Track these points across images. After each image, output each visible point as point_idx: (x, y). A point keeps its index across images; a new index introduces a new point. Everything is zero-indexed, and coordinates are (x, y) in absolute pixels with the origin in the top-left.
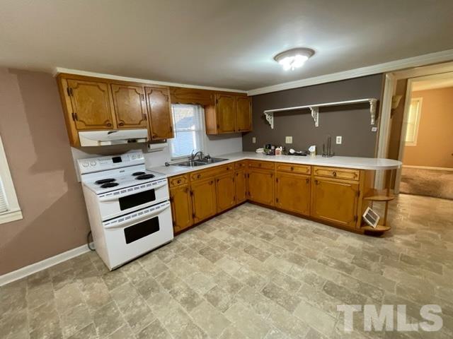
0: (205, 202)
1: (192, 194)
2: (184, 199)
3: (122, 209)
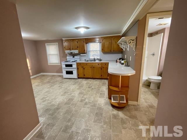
0: (88, 72)
1: (84, 69)
2: (81, 69)
3: (66, 67)
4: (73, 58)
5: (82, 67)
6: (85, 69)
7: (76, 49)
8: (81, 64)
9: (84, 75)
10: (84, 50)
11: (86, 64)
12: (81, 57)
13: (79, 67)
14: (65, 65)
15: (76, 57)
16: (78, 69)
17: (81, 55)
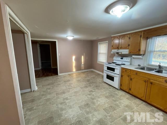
4: (121, 60)
5: (128, 76)
6: (133, 80)
7: (125, 48)
8: (128, 71)
9: (130, 89)
10: (139, 50)
11: (137, 73)
12: (133, 60)
13: (123, 74)
14: (107, 67)
15: (125, 59)
16: (122, 76)
17: (133, 56)
